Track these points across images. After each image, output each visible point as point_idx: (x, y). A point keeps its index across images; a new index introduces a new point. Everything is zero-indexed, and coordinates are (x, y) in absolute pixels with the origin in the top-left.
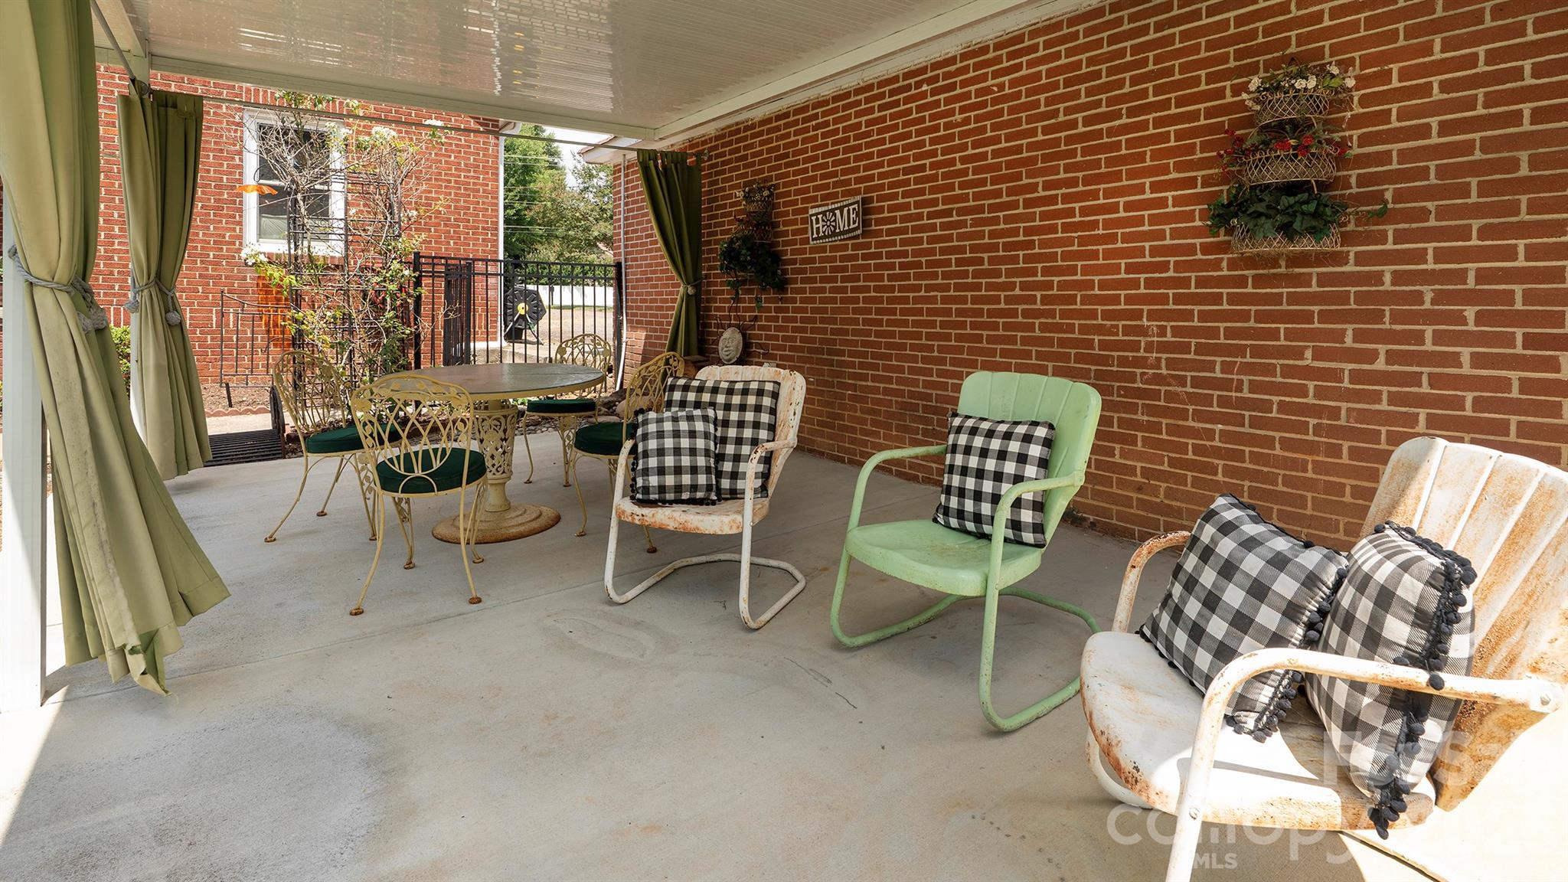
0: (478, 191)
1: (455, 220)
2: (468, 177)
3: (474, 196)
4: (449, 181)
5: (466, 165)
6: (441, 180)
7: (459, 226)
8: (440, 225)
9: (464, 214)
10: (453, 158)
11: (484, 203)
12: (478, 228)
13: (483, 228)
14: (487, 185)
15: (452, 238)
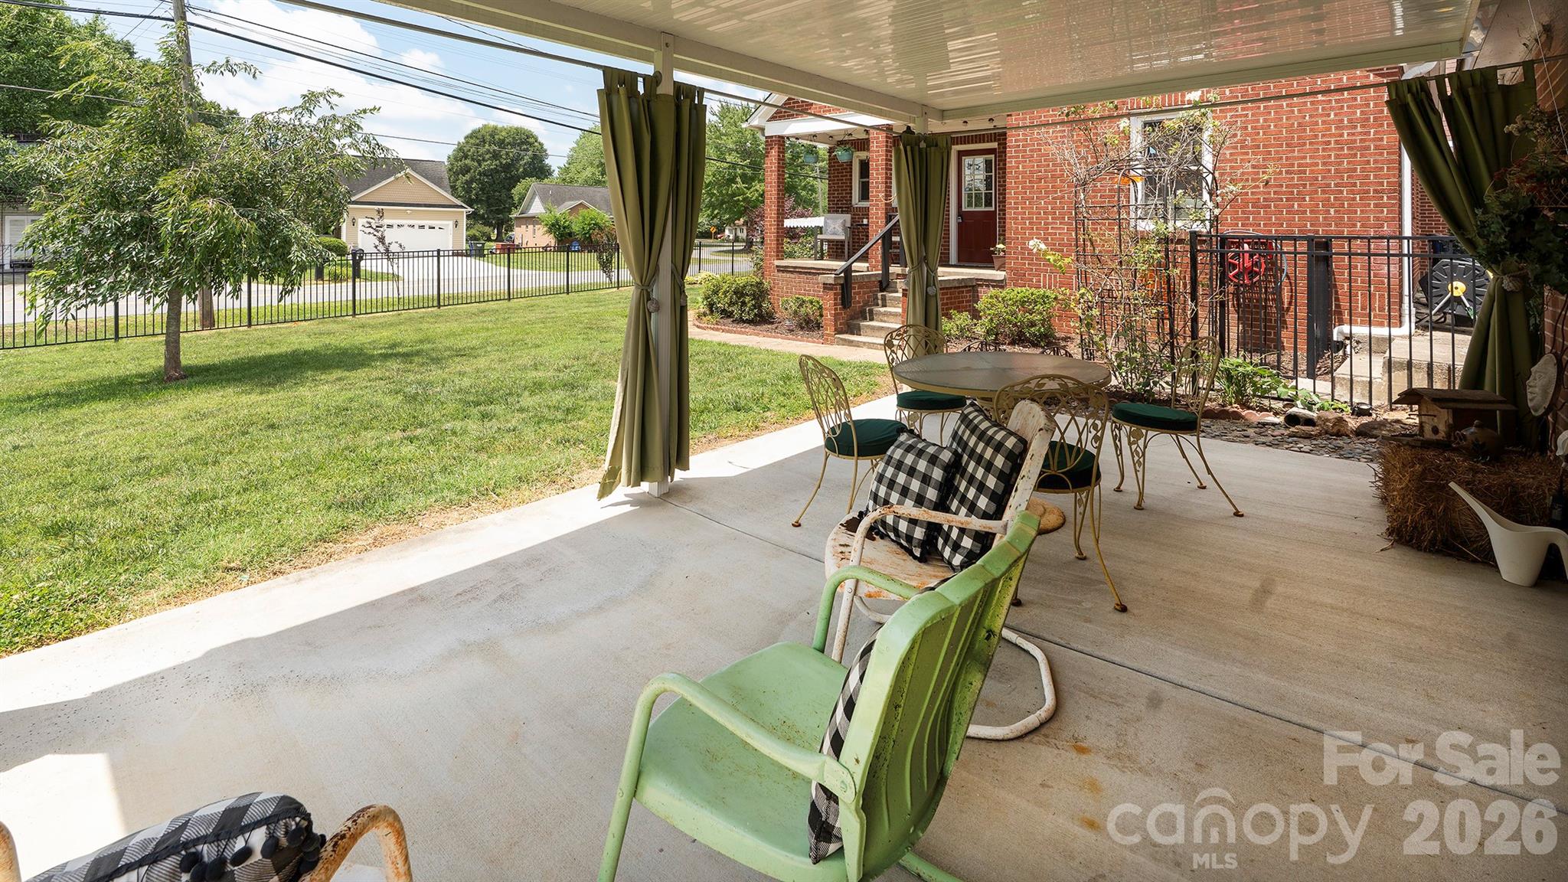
0: (1368, 148)
1: (1336, 185)
2: (1353, 134)
3: (1362, 155)
4: (1329, 143)
5: (1350, 121)
6: (1317, 143)
7: (1341, 192)
8: (1316, 192)
9: (1348, 177)
10: (1332, 116)
11: (1376, 162)
12: (1368, 192)
13: (1376, 191)
14: (1382, 139)
15: (1332, 206)
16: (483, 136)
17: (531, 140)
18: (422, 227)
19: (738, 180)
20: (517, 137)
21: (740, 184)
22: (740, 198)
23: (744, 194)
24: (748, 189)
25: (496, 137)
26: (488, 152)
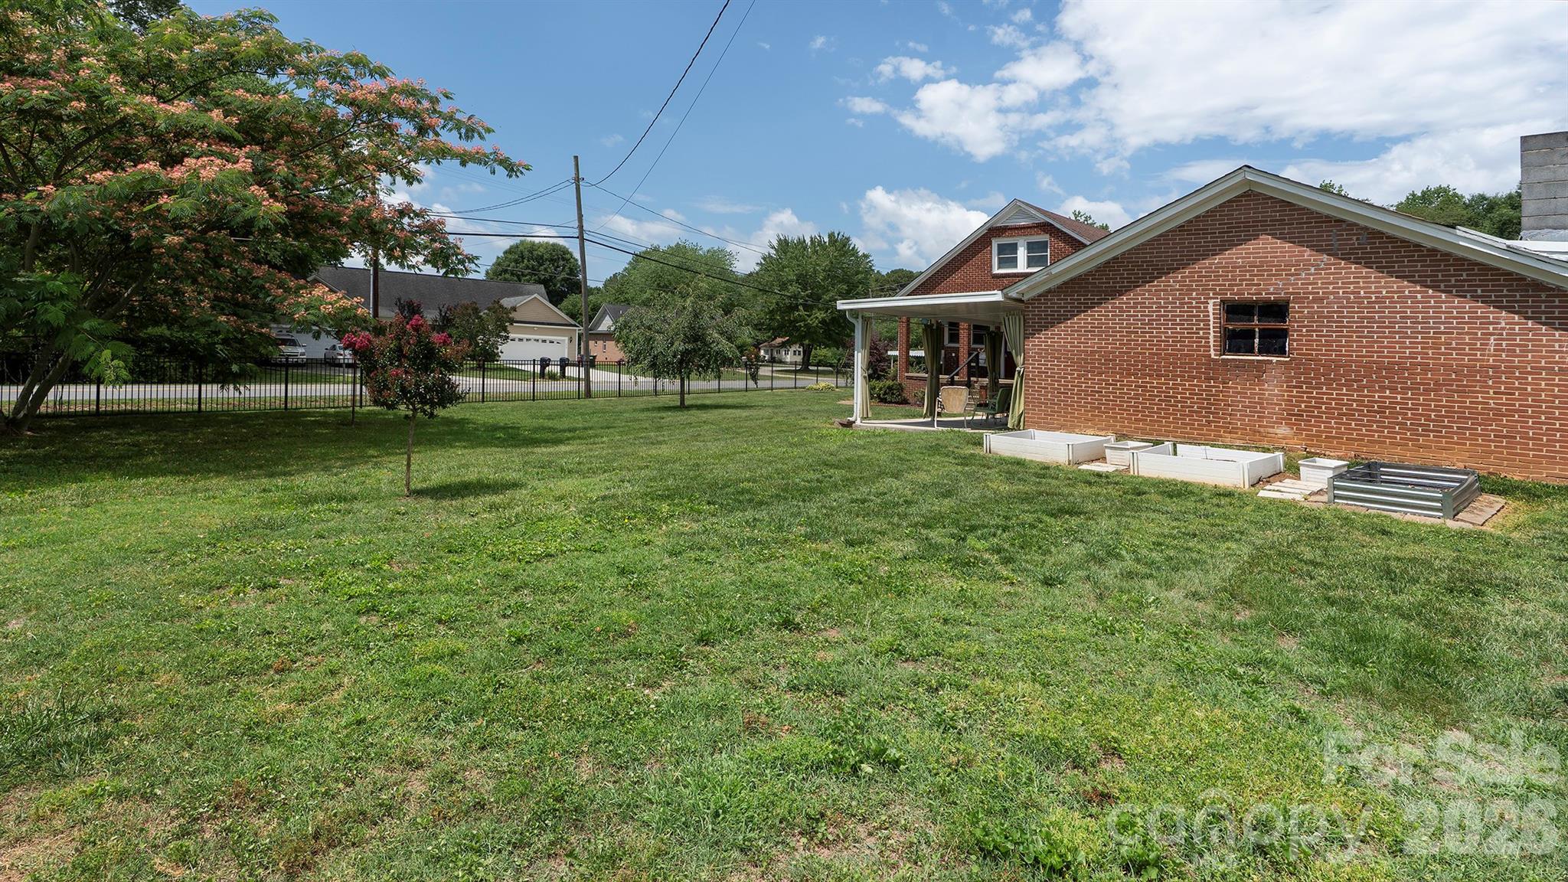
16: (522, 252)
17: (568, 256)
18: (544, 341)
19: (801, 308)
20: (554, 253)
21: (802, 312)
22: (802, 324)
23: (805, 320)
24: (809, 316)
25: (535, 253)
26: (527, 267)
